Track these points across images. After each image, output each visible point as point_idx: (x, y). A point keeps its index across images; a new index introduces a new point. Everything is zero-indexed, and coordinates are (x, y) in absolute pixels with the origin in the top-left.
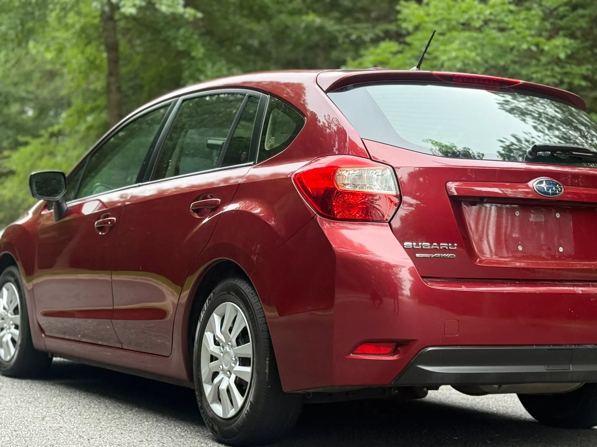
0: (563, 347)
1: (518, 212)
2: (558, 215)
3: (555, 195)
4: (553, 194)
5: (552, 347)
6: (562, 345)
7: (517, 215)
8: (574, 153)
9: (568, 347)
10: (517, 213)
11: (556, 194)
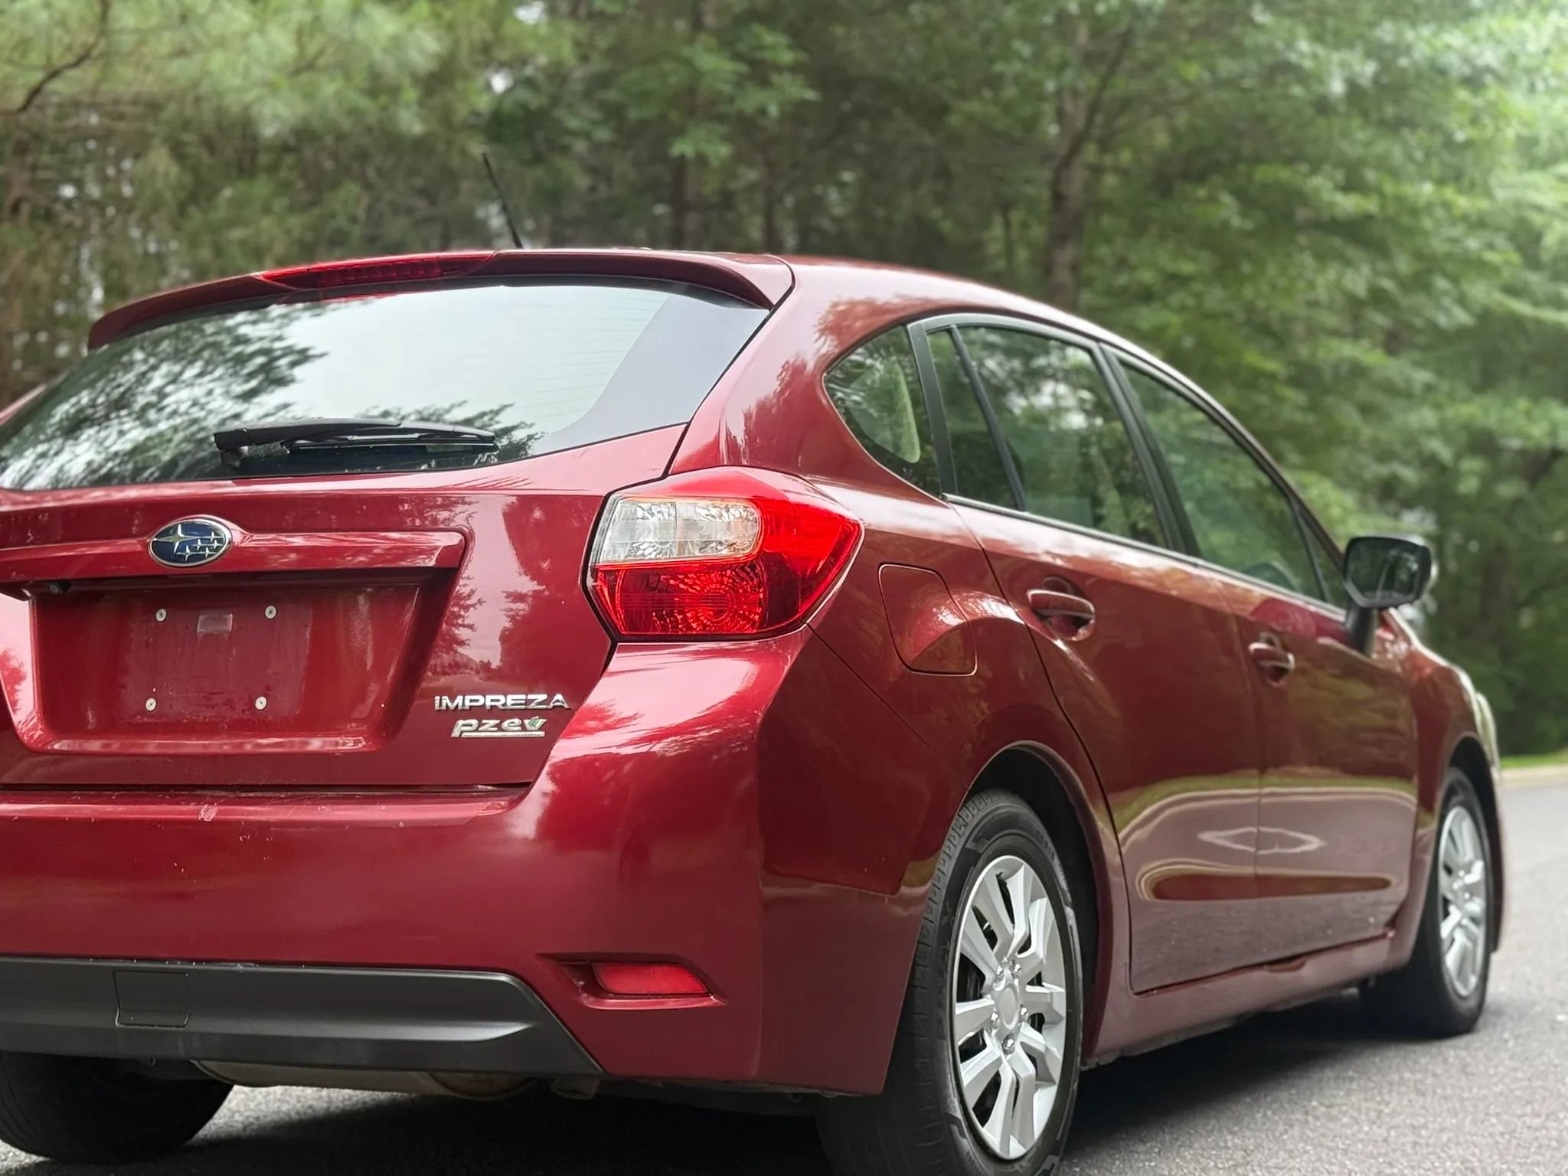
0: (167, 965)
1: (163, 611)
2: (271, 612)
3: (201, 560)
4: (192, 558)
5: (135, 964)
6: (163, 961)
7: (160, 619)
8: (350, 438)
9: (179, 965)
10: (161, 615)
11: (203, 557)
